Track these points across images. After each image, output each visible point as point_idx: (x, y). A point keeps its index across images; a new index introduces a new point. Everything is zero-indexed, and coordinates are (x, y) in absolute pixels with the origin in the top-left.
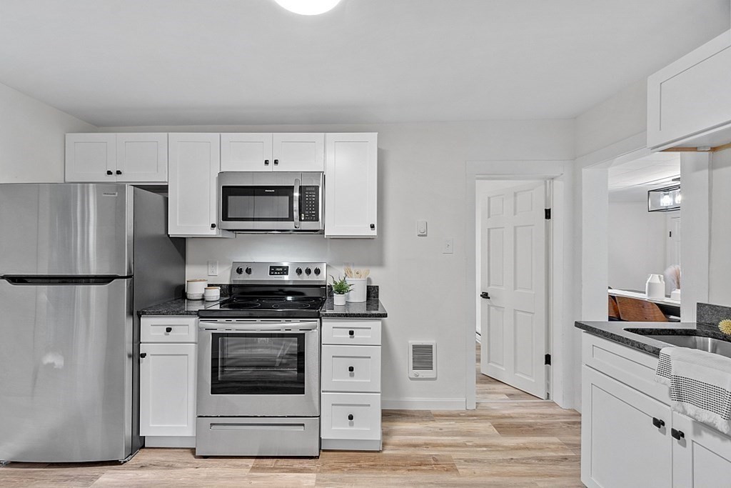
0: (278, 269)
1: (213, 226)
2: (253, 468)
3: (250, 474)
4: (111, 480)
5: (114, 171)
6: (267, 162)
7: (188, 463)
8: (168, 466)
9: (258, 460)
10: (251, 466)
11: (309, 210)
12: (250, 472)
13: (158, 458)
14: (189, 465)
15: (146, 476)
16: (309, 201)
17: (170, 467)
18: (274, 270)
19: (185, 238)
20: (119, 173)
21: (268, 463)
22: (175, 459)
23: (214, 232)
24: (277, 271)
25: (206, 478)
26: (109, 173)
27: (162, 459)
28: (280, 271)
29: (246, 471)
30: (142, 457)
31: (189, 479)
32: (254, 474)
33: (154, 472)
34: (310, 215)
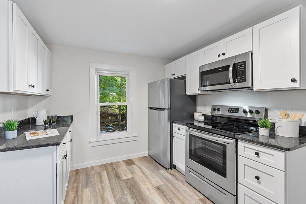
0: (233, 110)
1: (199, 90)
2: (201, 199)
3: (198, 200)
4: (162, 173)
5: (173, 74)
6: (219, 56)
7: (182, 181)
8: (177, 178)
9: (205, 198)
10: (201, 198)
11: (240, 76)
12: (198, 199)
13: (176, 174)
14: (182, 182)
15: (170, 177)
16: (240, 71)
17: (177, 179)
18: (231, 109)
19: (196, 95)
20: (174, 74)
21: (208, 202)
22: (180, 178)
23: (199, 92)
24: (232, 111)
25: (183, 190)
26: (172, 75)
27: (177, 175)
28: (234, 111)
29: (197, 198)
30: (173, 171)
31: (178, 186)
32: (199, 201)
33: (172, 177)
34: (241, 79)
